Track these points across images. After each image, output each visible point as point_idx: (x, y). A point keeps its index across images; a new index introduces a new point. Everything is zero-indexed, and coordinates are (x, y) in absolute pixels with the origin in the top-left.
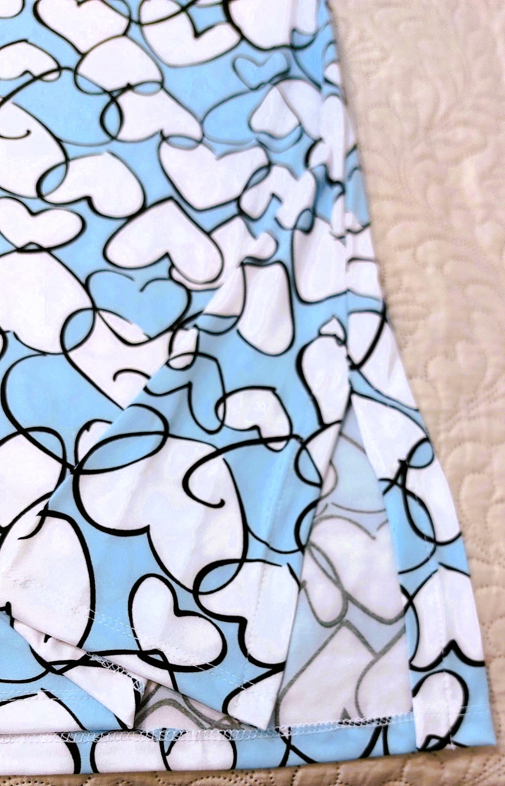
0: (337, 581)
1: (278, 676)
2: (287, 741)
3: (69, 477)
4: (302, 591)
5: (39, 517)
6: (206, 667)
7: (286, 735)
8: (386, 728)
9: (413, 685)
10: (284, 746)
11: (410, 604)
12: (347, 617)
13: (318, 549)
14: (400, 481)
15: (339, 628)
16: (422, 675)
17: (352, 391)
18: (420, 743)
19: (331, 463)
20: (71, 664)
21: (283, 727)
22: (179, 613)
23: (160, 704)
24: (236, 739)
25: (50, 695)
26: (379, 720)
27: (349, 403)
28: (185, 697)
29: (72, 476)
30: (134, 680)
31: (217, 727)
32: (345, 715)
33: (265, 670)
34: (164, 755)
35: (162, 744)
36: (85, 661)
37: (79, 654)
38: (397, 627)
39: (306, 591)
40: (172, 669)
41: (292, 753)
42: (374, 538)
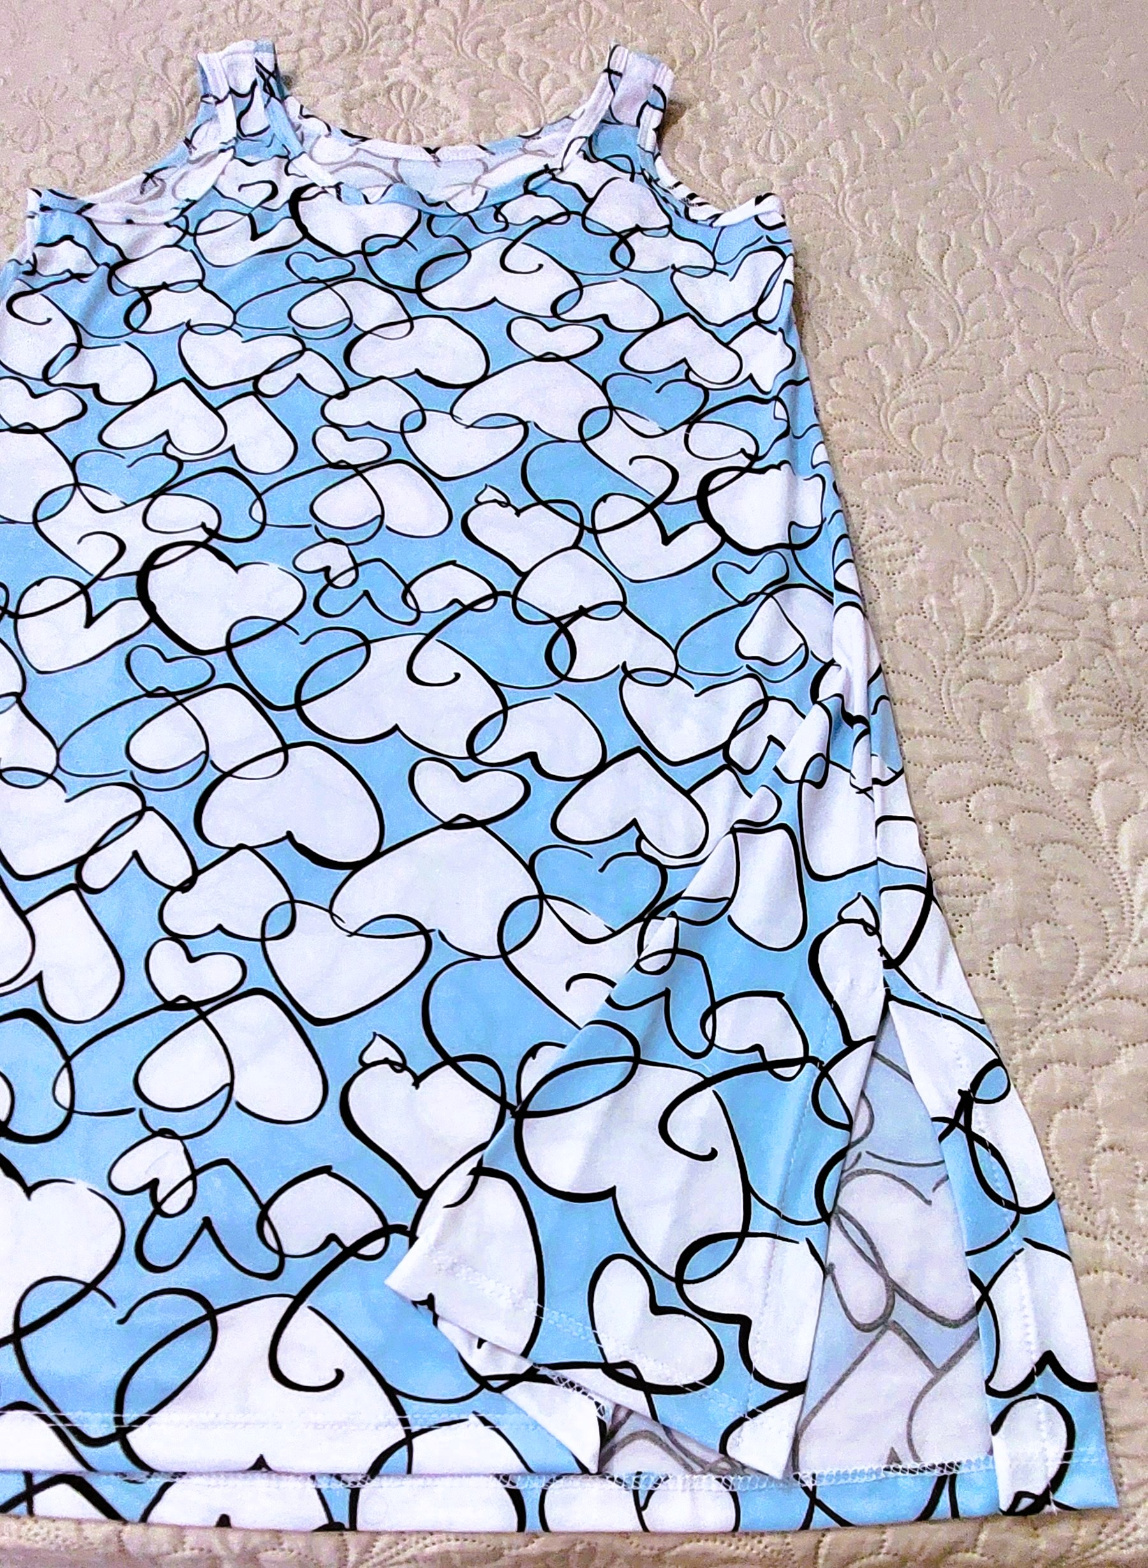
0: (878, 1265)
1: (796, 1401)
2: (811, 1493)
3: (510, 1122)
4: (829, 1278)
5: (472, 1177)
6: (695, 1387)
7: (810, 1485)
8: (953, 1478)
9: (992, 1418)
10: (807, 1500)
11: (985, 1298)
12: (893, 1317)
13: (850, 1218)
14: (962, 1121)
15: (882, 1333)
16: (1004, 1402)
17: (889, 997)
18: (1005, 1505)
19: (863, 1094)
20: (513, 1380)
21: (805, 1473)
22: (656, 1310)
23: (633, 1436)
24: (737, 1490)
25: (485, 1422)
26: (942, 1466)
27: (886, 1011)
28: (667, 1430)
29: (513, 1120)
30: (598, 1404)
31: (711, 1471)
32: (894, 1458)
33: (779, 1392)
34: (640, 1509)
35: (636, 1493)
36: (532, 1375)
37: (524, 1366)
38: (965, 1331)
39: (834, 1279)
40: (651, 1390)
41: (817, 1509)
42: (929, 1202)
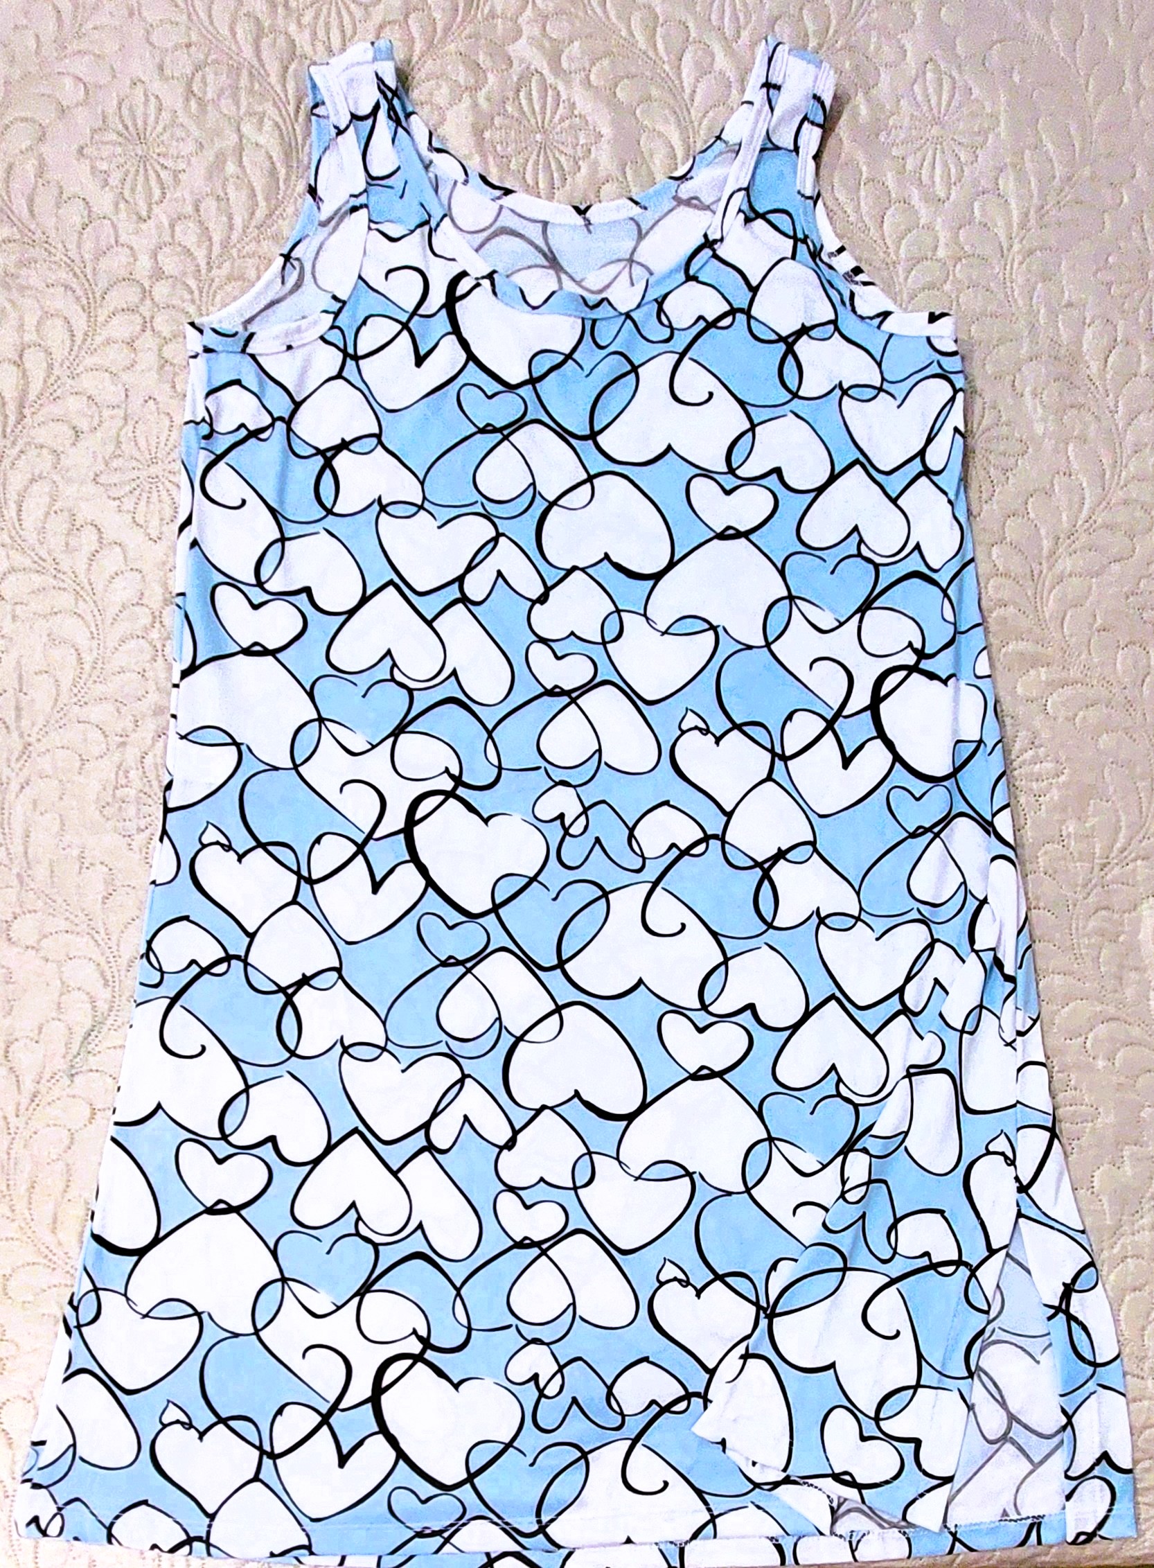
0: (1003, 1404)
1: (948, 1486)
2: (954, 1535)
3: (764, 1323)
4: (971, 1413)
5: (742, 1361)
6: (887, 1482)
7: (953, 1530)
8: (1039, 1524)
9: (1067, 1492)
10: (951, 1538)
11: (1069, 1422)
12: (1011, 1435)
13: (986, 1374)
14: (1064, 1307)
15: (1003, 1444)
16: (1075, 1483)
17: (1020, 1215)
18: (1070, 1539)
19: (998, 1286)
20: (776, 1485)
21: (951, 1525)
22: (864, 1439)
23: (849, 1511)
24: (910, 1536)
25: (759, 1507)
26: (1034, 1517)
27: (1016, 1222)
28: (870, 1508)
29: (766, 1321)
30: (829, 1497)
31: (895, 1527)
32: (1005, 1513)
33: (936, 1482)
34: (853, 1551)
35: (850, 1543)
36: (787, 1481)
37: (782, 1476)
38: (1056, 1440)
39: (974, 1413)
40: (860, 1487)
41: (957, 1544)
42: (1038, 1362)
